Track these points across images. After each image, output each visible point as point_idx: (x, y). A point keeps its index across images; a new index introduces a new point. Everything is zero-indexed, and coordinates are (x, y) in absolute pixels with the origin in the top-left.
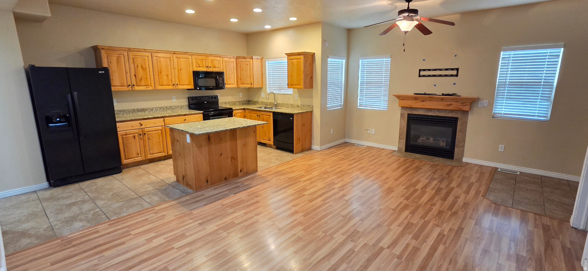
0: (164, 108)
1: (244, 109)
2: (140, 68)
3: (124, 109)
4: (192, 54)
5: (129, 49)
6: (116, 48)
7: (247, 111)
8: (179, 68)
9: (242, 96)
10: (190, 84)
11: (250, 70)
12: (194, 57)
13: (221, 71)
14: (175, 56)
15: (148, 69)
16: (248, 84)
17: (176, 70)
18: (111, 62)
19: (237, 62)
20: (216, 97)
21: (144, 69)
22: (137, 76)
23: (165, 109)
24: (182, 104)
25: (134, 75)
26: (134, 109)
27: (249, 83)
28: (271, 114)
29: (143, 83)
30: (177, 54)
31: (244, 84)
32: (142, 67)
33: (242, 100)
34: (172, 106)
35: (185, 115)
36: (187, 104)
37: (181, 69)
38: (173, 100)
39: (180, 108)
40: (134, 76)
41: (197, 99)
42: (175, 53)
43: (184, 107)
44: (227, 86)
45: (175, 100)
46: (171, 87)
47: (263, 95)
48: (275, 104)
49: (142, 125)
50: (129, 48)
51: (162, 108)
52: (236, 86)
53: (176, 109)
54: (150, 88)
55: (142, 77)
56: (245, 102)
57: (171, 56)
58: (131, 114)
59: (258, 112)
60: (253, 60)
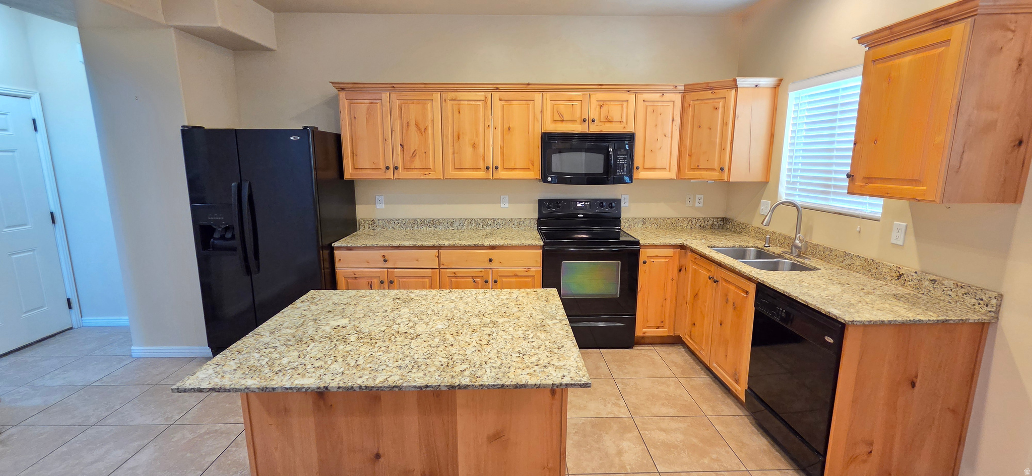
0: (480, 222)
1: (682, 247)
2: (413, 128)
3: (398, 218)
4: (543, 88)
5: (393, 87)
6: (366, 86)
7: (689, 253)
8: (506, 127)
9: (701, 205)
10: (531, 167)
11: (725, 124)
12: (547, 96)
13: (629, 129)
14: (497, 95)
15: (430, 131)
16: (713, 170)
17: (498, 132)
18: (355, 118)
19: (686, 105)
20: (615, 204)
21: (423, 130)
22: (405, 147)
23: (482, 224)
24: (523, 216)
25: (400, 145)
26: (415, 220)
27: (716, 166)
28: (752, 289)
29: (417, 163)
30: (506, 90)
31: (698, 168)
32: (417, 125)
33: (700, 215)
34: (498, 219)
35: (493, 247)
36: (536, 216)
37: (509, 128)
38: (502, 205)
39: (516, 224)
40: (399, 147)
41: (559, 207)
42: (497, 88)
43: (527, 222)
44: (640, 174)
45: (507, 205)
46: (481, 174)
47: (765, 206)
48: (797, 247)
49: (385, 261)
50: (392, 84)
51: (473, 221)
52: (673, 174)
53: (507, 226)
54: (433, 176)
55: (416, 150)
56: (711, 222)
57: (486, 97)
58: (409, 229)
59: (713, 267)
60: (737, 91)
